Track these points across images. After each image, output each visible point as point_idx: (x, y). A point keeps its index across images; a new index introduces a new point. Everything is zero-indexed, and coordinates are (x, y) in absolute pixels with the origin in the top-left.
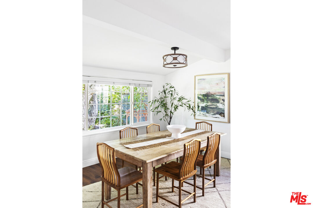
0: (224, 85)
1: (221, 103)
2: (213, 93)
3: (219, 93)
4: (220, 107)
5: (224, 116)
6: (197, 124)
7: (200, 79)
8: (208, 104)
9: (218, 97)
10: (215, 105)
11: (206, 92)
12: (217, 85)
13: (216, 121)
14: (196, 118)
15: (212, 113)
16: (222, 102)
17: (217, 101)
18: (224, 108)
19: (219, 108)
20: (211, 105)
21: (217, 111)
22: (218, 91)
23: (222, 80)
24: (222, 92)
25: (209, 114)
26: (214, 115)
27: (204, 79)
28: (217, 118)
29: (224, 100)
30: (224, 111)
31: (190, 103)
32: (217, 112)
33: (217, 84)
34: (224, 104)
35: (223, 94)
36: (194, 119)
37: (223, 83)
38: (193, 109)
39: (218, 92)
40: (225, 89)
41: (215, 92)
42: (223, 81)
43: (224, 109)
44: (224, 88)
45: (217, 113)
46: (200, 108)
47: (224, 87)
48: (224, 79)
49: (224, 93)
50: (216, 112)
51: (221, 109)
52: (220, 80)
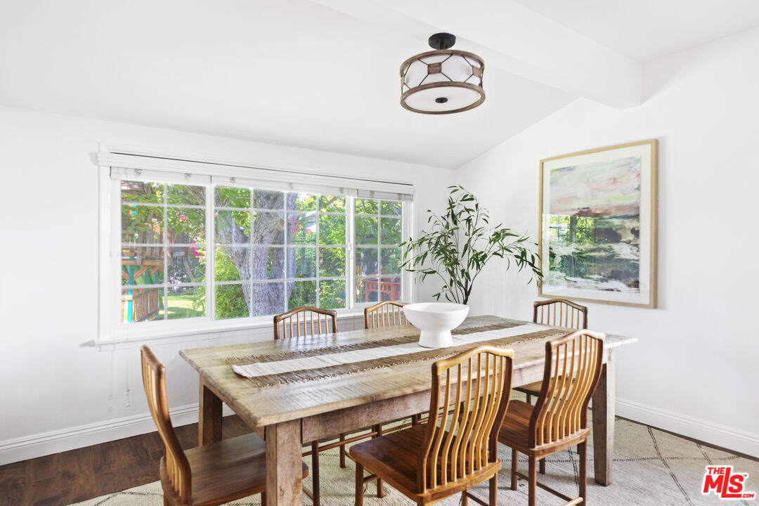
0: (640, 181)
1: (628, 242)
2: (598, 212)
3: (619, 208)
4: (622, 257)
5: (636, 284)
6: (539, 308)
7: (557, 170)
8: (582, 247)
9: (616, 222)
10: (605, 250)
11: (576, 208)
12: (615, 182)
13: (608, 303)
14: (544, 292)
15: (596, 276)
16: (631, 237)
17: (614, 236)
18: (636, 258)
19: (621, 260)
20: (592, 251)
21: (614, 268)
22: (615, 203)
23: (631, 165)
24: (630, 207)
25: (584, 280)
26: (602, 281)
27: (570, 169)
28: (612, 290)
29: (636, 233)
30: (636, 267)
31: (524, 245)
32: (613, 272)
33: (615, 179)
34: (637, 245)
35: (633, 213)
36: (539, 296)
37: (635, 174)
38: (532, 265)
39: (616, 207)
40: (640, 195)
41: (607, 208)
42: (633, 169)
43: (638, 260)
44: (637, 192)
45: (615, 276)
46: (558, 259)
47: (638, 188)
48: (638, 161)
49: (638, 208)
50: (609, 271)
51: (628, 260)
52: (624, 166)
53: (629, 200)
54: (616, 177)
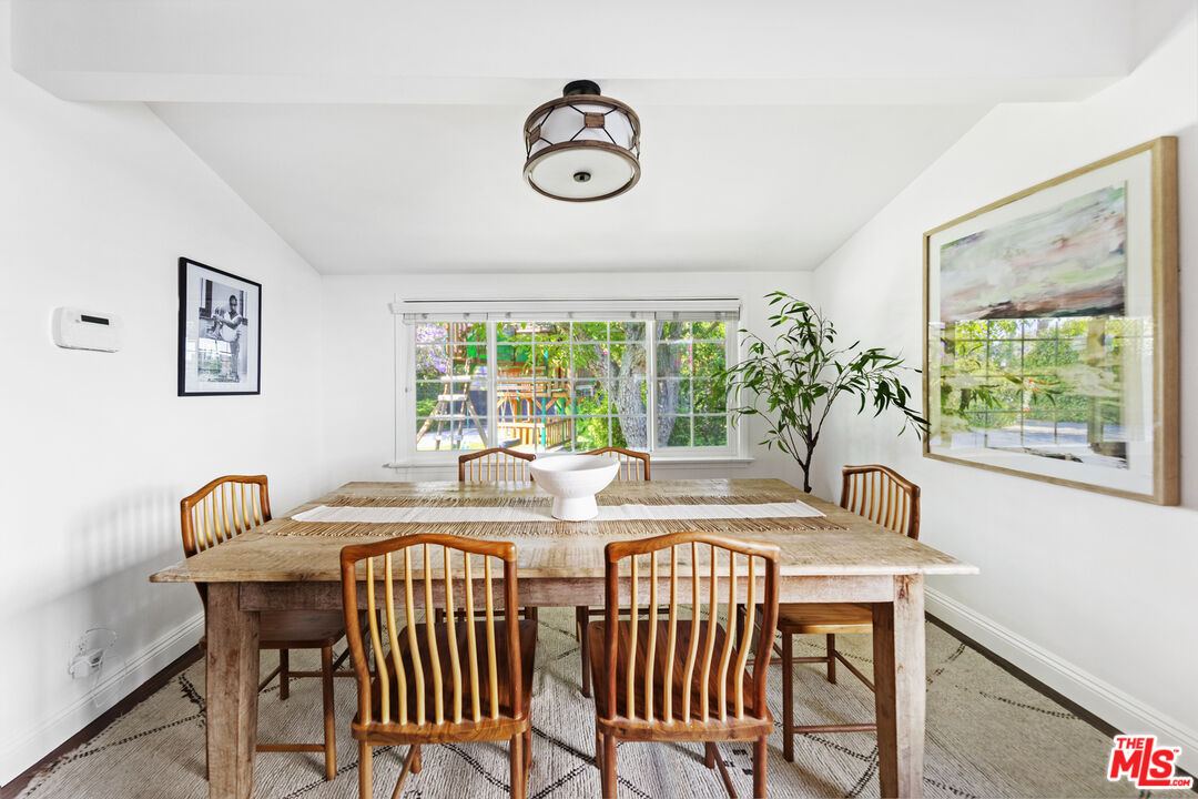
0: (1125, 234)
1: (1095, 363)
3: (1074, 296)
4: (1079, 391)
5: (1121, 453)
7: (952, 244)
9: (1069, 324)
11: (986, 304)
12: (1063, 247)
13: (1052, 480)
14: (933, 451)
17: (1064, 351)
18: (1115, 395)
22: (1065, 286)
23: (1105, 208)
24: (1101, 291)
27: (974, 238)
28: (1063, 458)
31: (897, 373)
33: (1064, 240)
34: (1115, 369)
35: (1108, 303)
36: (924, 455)
37: (1112, 222)
38: (902, 405)
39: (1067, 294)
40: (1125, 265)
41: (1047, 298)
42: (1106, 213)
43: (1118, 400)
44: (1119, 259)
46: (954, 397)
47: (1121, 250)
48: (1122, 192)
49: (1121, 291)
51: (1096, 399)
52: (1084, 209)
53: (1103, 276)
54: (1066, 237)
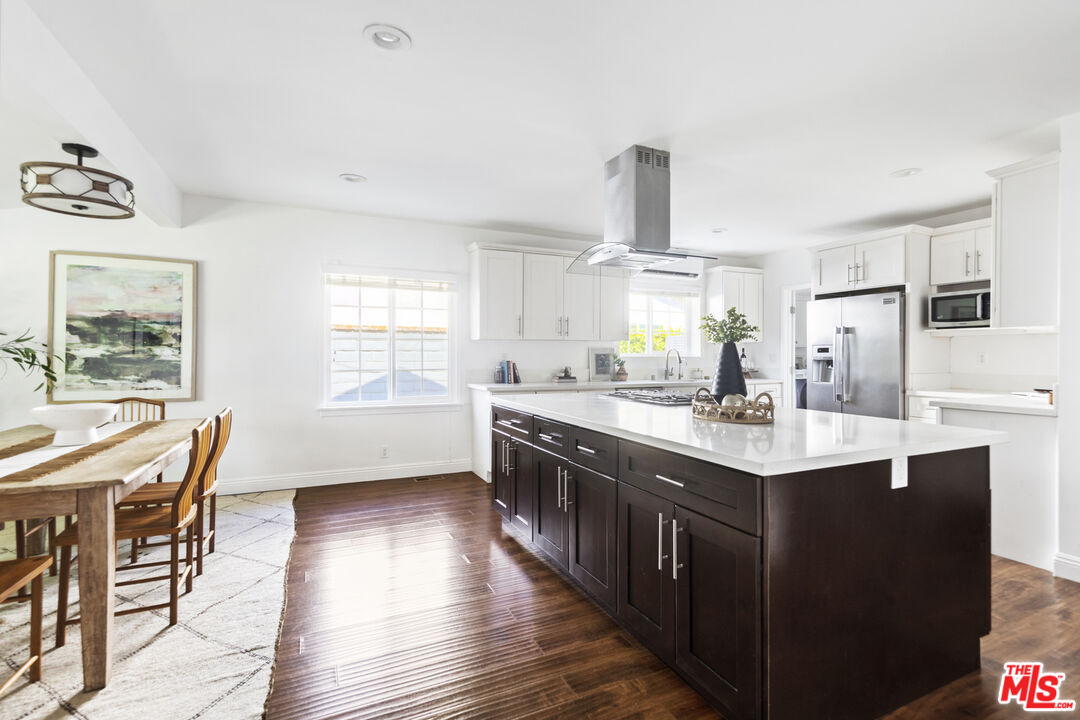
0: (182, 293)
1: (170, 346)
2: (137, 316)
3: (160, 315)
4: (163, 358)
5: (178, 383)
7: (79, 266)
8: (115, 349)
9: (157, 327)
10: (143, 352)
11: (107, 309)
12: (155, 291)
14: (55, 400)
15: (133, 377)
16: (173, 341)
17: (153, 339)
18: (178, 359)
19: (163, 361)
20: (128, 353)
21: (154, 369)
22: (156, 309)
23: (173, 279)
24: (172, 315)
25: (117, 382)
26: (140, 381)
27: (97, 269)
28: (152, 389)
29: (179, 338)
30: (177, 367)
32: (152, 372)
33: (155, 288)
34: (179, 349)
35: (175, 320)
37: (176, 288)
38: (47, 368)
39: (156, 313)
40: (181, 307)
41: (146, 313)
42: (174, 283)
43: (179, 361)
44: (179, 303)
45: (156, 375)
46: (77, 364)
47: (180, 300)
48: (180, 276)
49: (180, 317)
50: (148, 372)
51: (170, 361)
52: (165, 278)
53: (171, 308)
54: (157, 286)
